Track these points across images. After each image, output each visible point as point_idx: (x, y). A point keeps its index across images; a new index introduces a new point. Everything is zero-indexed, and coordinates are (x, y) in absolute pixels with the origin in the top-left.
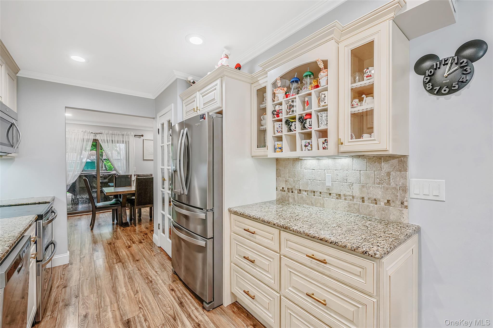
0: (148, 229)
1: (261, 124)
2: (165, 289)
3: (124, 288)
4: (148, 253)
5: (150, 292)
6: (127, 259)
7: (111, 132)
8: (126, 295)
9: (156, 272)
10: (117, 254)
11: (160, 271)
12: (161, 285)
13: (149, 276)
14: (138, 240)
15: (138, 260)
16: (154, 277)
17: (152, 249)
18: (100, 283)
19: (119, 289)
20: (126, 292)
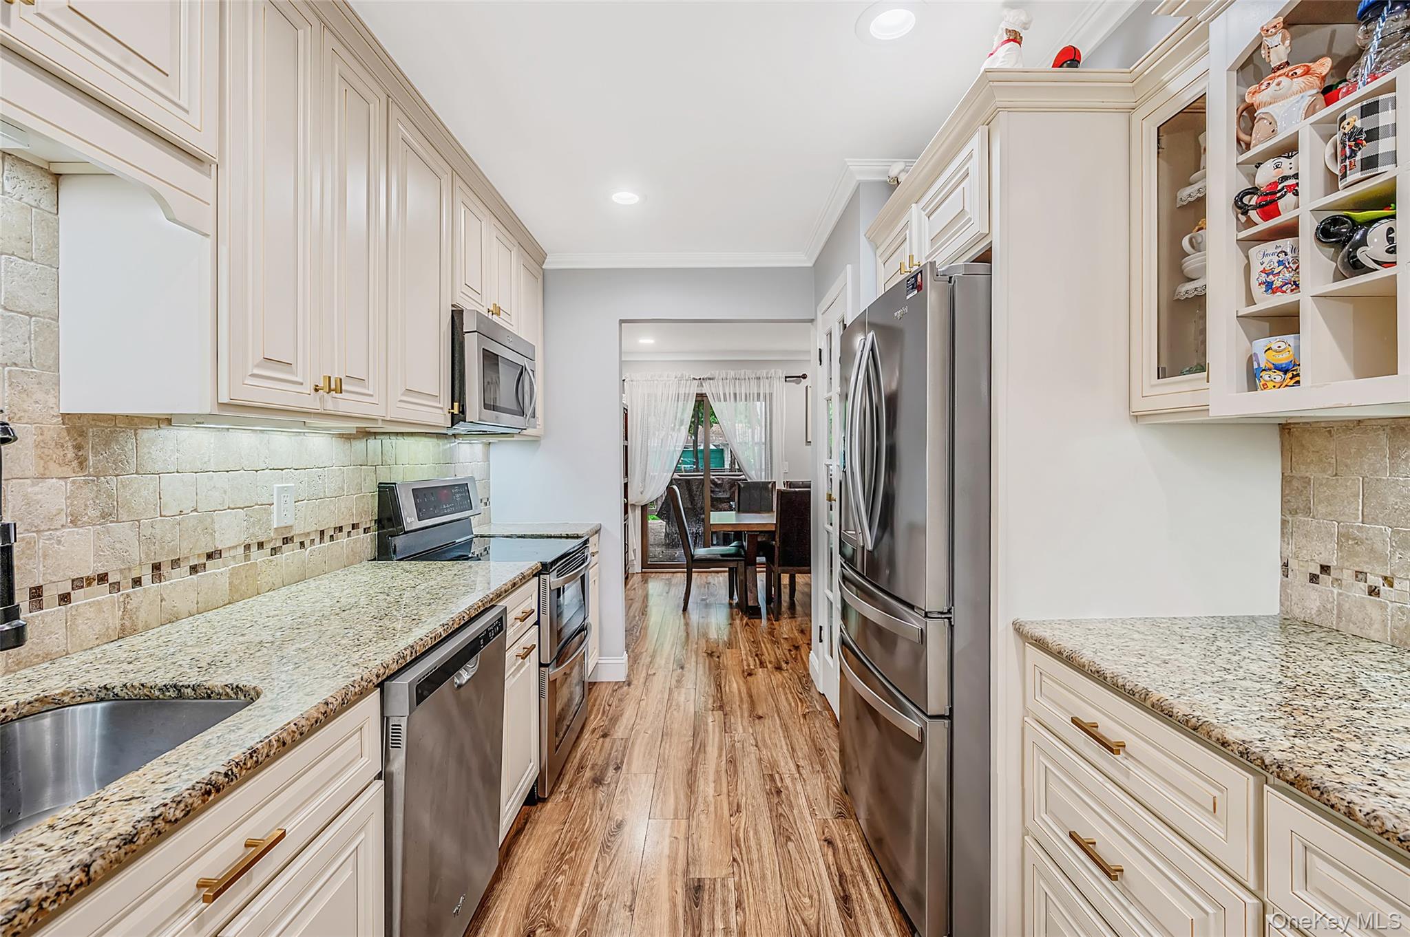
0: (804, 634)
1: (1182, 271)
2: (809, 831)
3: (712, 785)
4: (790, 704)
5: (768, 821)
6: (736, 706)
7: (732, 373)
8: (712, 809)
9: (798, 766)
10: (719, 686)
11: (809, 768)
12: (801, 812)
13: (778, 773)
14: (773, 660)
15: (760, 718)
16: (788, 782)
17: (801, 694)
18: (667, 751)
19: (701, 782)
20: (714, 796)
